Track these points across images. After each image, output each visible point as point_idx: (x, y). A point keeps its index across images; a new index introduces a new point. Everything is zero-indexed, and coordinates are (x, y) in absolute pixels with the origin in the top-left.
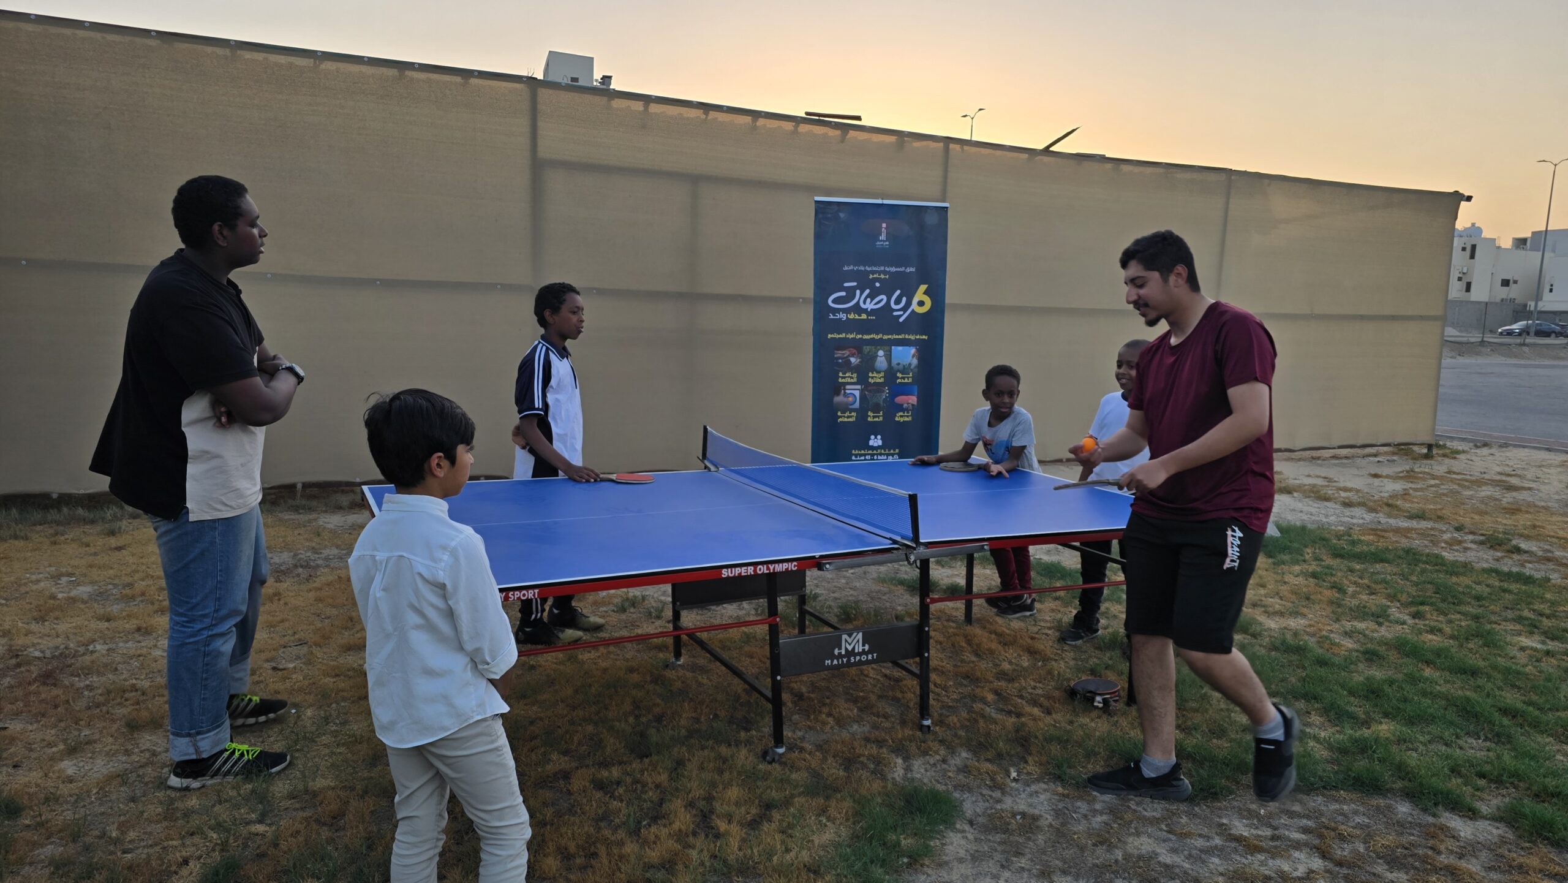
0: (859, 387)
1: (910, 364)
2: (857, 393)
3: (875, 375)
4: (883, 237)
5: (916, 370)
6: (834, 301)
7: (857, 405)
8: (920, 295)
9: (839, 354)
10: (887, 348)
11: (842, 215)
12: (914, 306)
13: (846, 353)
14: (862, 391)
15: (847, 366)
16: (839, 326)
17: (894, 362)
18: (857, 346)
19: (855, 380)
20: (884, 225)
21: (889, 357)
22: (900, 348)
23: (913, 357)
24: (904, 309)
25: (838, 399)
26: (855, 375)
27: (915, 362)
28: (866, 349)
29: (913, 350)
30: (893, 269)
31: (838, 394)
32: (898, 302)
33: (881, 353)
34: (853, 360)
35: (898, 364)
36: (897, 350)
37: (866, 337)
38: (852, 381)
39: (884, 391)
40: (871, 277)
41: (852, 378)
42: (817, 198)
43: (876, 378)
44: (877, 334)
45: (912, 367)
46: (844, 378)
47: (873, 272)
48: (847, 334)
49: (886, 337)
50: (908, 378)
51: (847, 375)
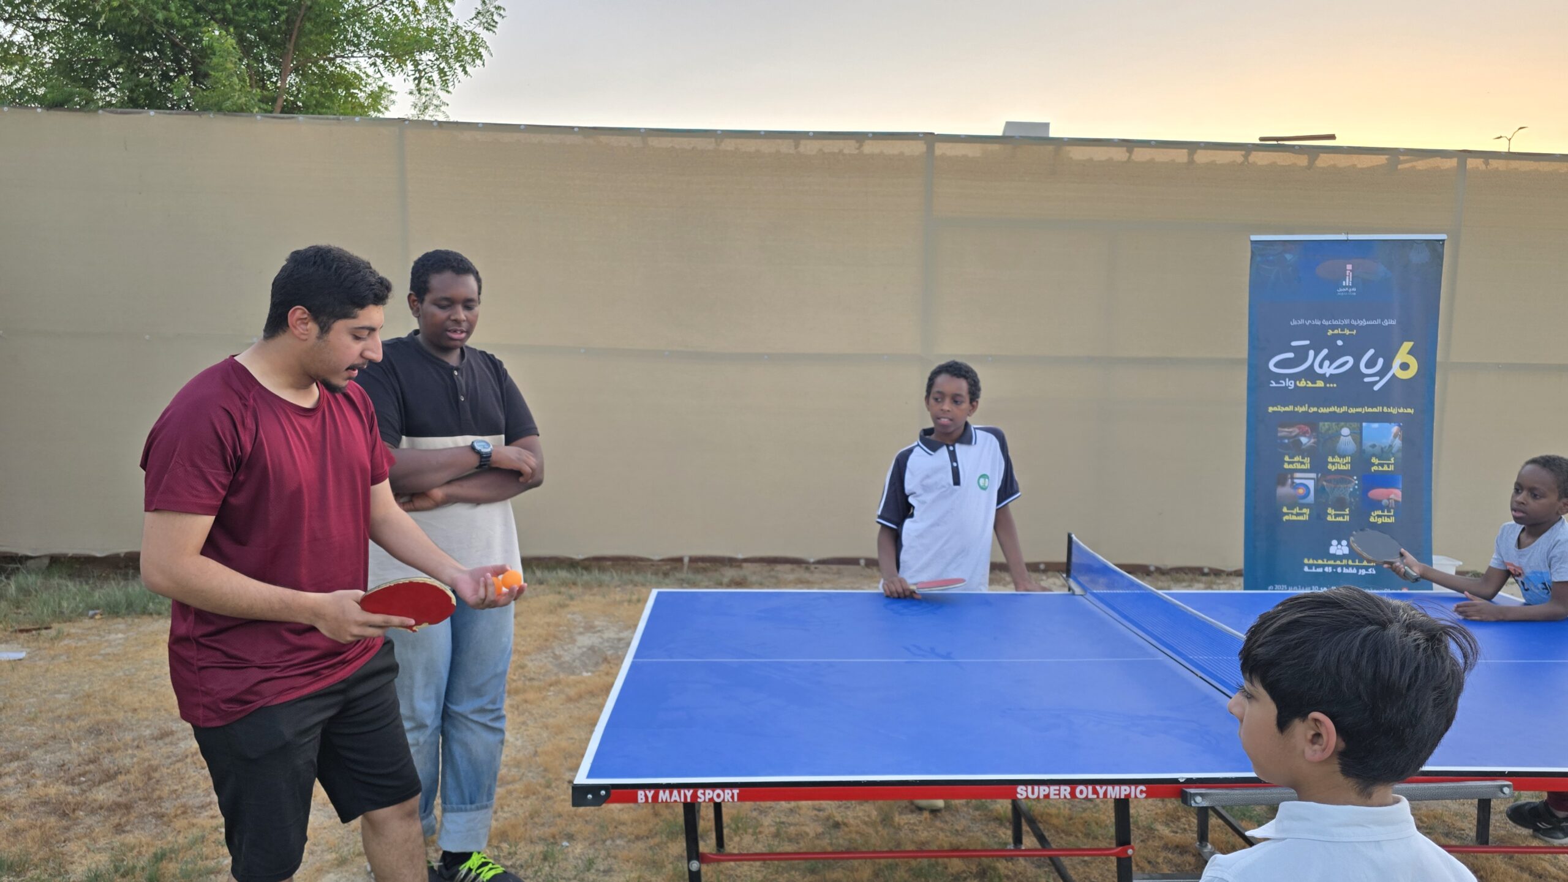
0: (1313, 475)
1: (1391, 446)
2: (1311, 484)
3: (1337, 459)
4: (1347, 282)
5: (1400, 455)
6: (1277, 365)
7: (1311, 498)
8: (1403, 354)
9: (1283, 432)
10: (1355, 425)
11: (1288, 257)
12: (1396, 370)
13: (1295, 431)
14: (1317, 481)
15: (1296, 448)
16: (1285, 396)
17: (1367, 443)
18: (1311, 422)
19: (1307, 466)
20: (1349, 267)
21: (1358, 436)
22: (1376, 425)
23: (1395, 436)
24: (1382, 374)
25: (1283, 491)
26: (1307, 460)
27: (1398, 443)
28: (1324, 426)
29: (1395, 429)
30: (1363, 323)
31: (1283, 483)
32: (1371, 364)
33: (1345, 431)
34: (1304, 440)
35: (1374, 446)
36: (1371, 429)
37: (1323, 410)
38: (1303, 467)
39: (1350, 482)
40: (1330, 332)
41: (1302, 463)
42: (1254, 238)
43: (1338, 464)
44: (1340, 406)
45: (1394, 450)
46: (1292, 463)
47: (1333, 327)
48: (1295, 406)
49: (1352, 411)
50: (1388, 465)
51: (1296, 459)
